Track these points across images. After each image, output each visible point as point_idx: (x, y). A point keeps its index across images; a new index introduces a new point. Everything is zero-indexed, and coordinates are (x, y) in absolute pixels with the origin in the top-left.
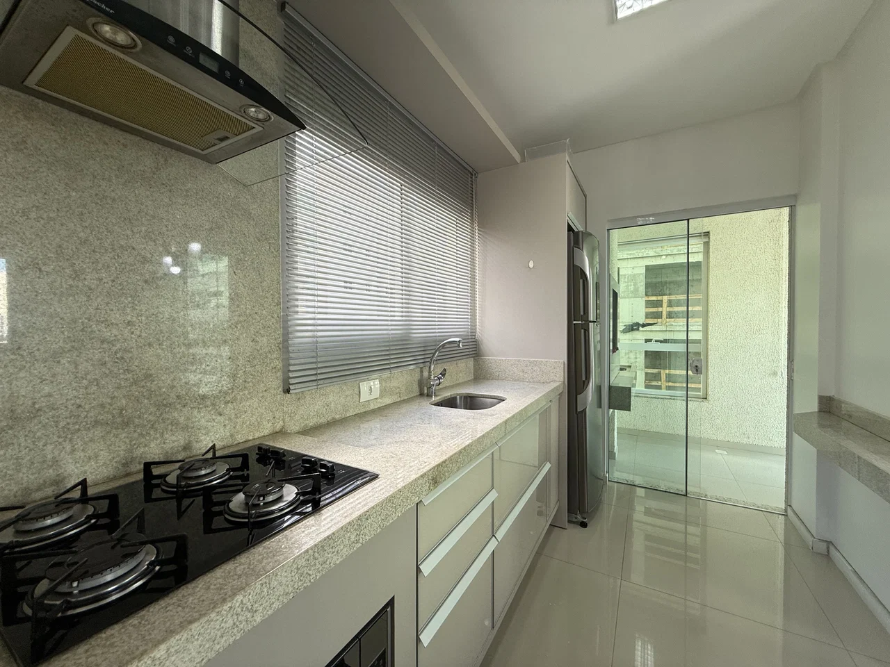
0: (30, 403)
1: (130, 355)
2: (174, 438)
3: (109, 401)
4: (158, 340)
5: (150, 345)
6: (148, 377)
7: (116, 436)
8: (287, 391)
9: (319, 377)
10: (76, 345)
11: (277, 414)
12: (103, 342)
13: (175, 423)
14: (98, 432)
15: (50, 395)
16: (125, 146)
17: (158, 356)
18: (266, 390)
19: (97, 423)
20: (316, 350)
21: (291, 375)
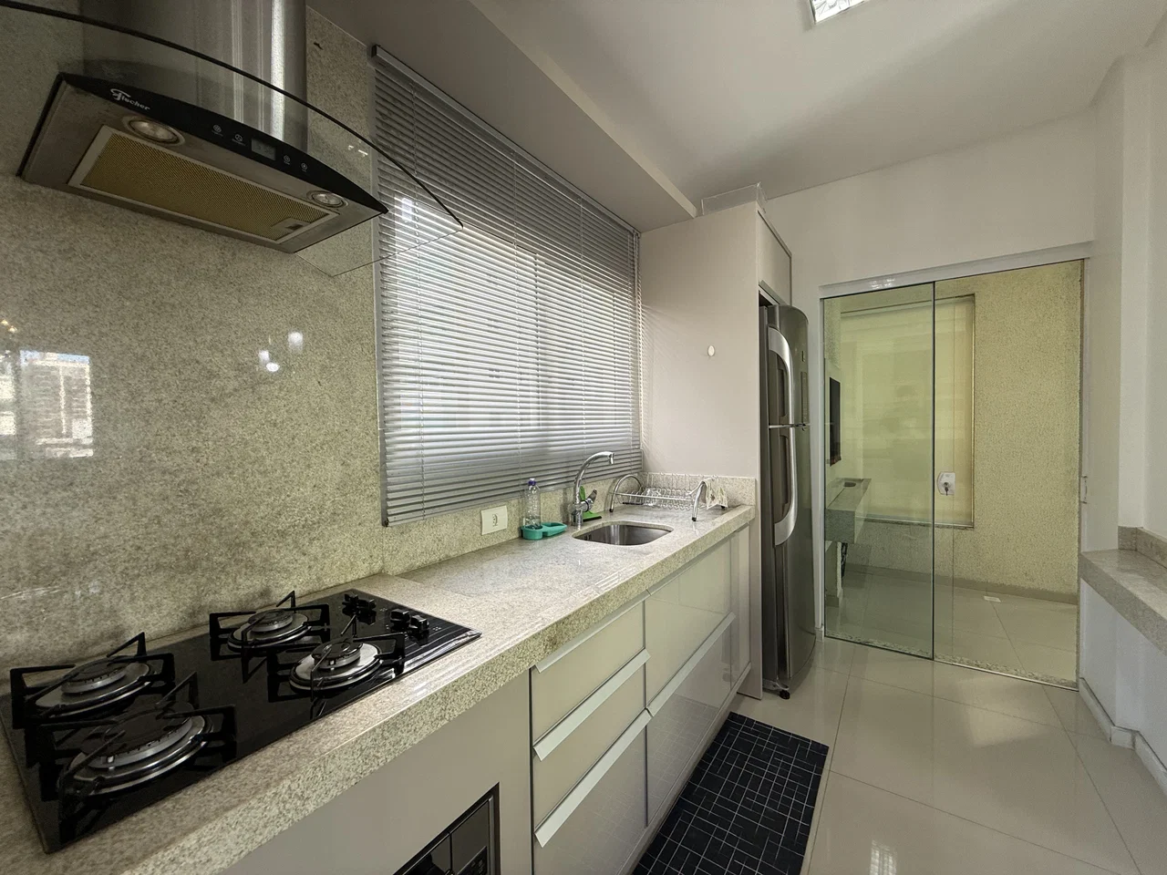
0: (84, 545)
1: (195, 487)
2: (249, 583)
3: (173, 541)
4: (229, 468)
5: (218, 474)
6: (217, 512)
7: (181, 582)
8: (385, 524)
9: (426, 505)
10: (133, 477)
11: (375, 552)
12: (164, 473)
13: (250, 565)
14: (160, 577)
15: (106, 536)
16: (185, 242)
17: (229, 488)
18: (360, 524)
19: (159, 567)
20: (422, 472)
21: (390, 504)
